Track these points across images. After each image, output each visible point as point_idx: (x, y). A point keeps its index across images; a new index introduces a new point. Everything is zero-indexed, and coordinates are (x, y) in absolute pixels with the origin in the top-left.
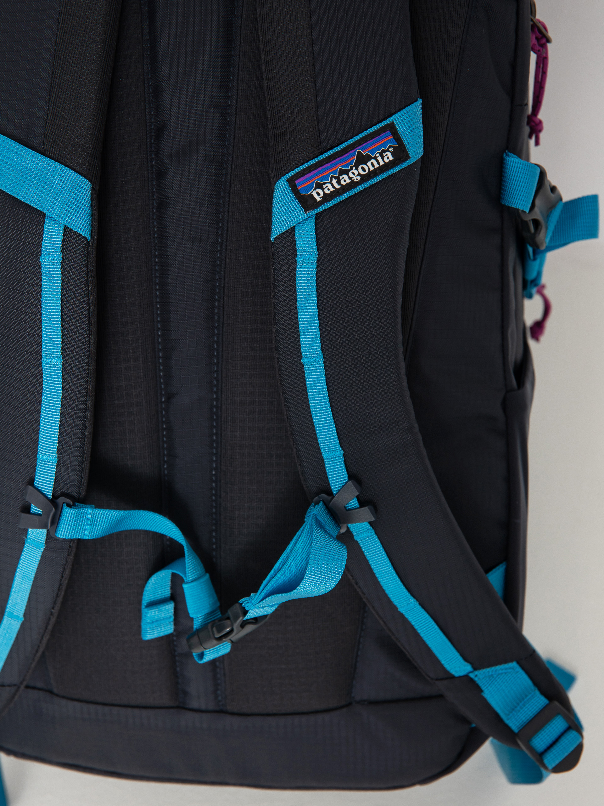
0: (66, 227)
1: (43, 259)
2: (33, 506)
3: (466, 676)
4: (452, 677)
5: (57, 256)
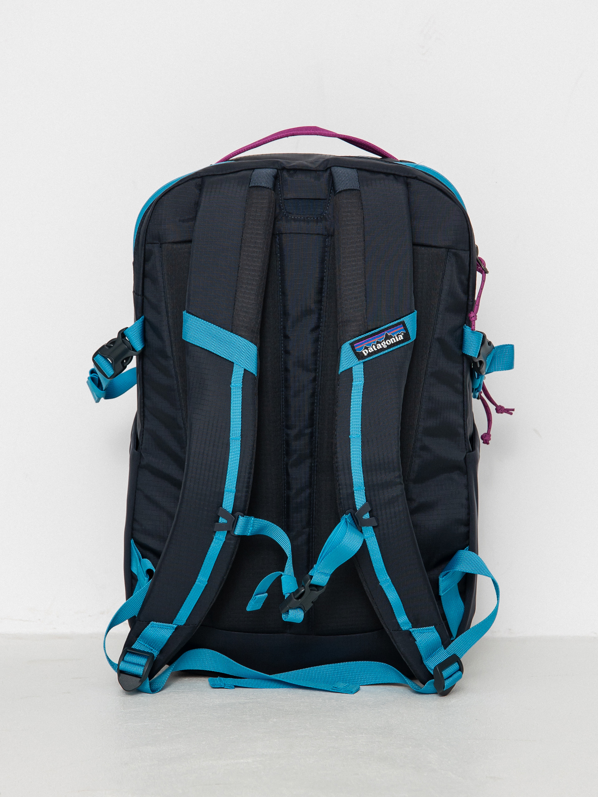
0: (245, 369)
1: (232, 385)
2: (220, 518)
3: (408, 631)
4: (401, 630)
5: (240, 385)
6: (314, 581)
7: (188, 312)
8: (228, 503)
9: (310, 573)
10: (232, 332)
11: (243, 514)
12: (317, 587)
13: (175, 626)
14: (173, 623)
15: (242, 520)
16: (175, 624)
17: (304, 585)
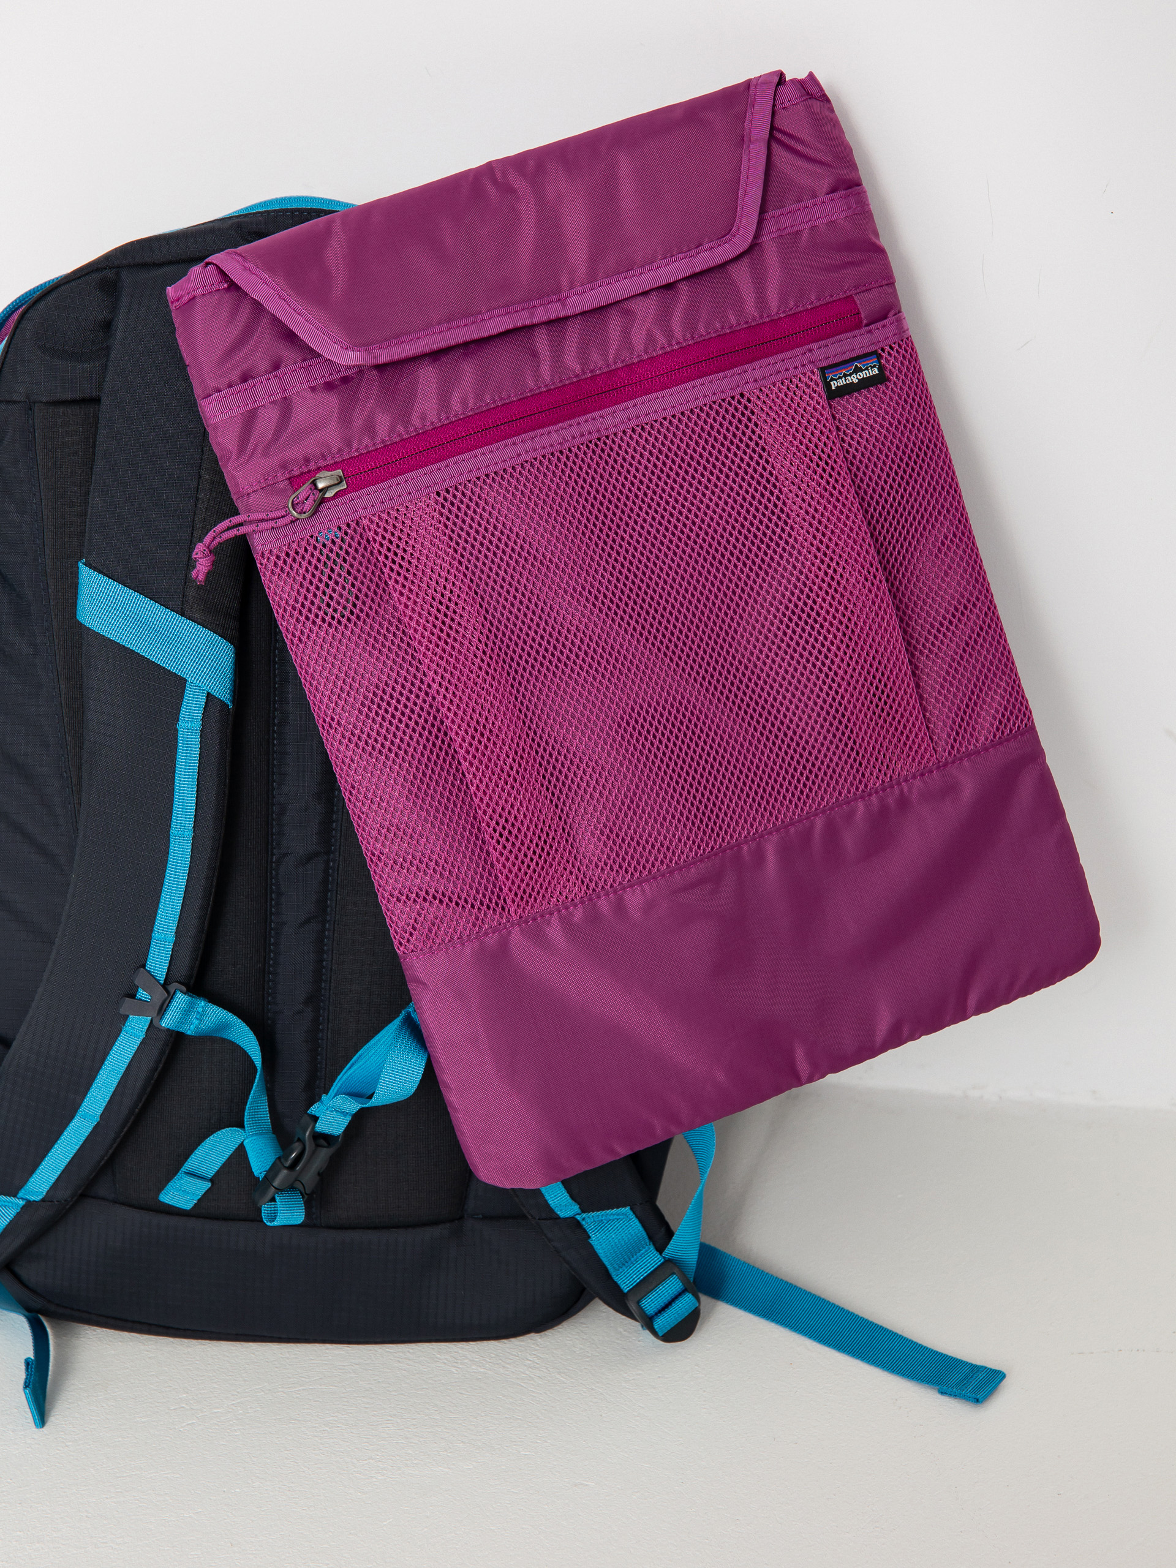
0: (209, 694)
1: (181, 725)
2: (140, 990)
3: (573, 1219)
4: (558, 1218)
5: (197, 725)
6: (321, 1127)
7: (86, 564)
8: (158, 962)
9: (314, 1110)
10: (183, 615)
11: (184, 989)
12: (327, 1138)
13: (22, 1203)
14: (20, 1195)
15: (181, 999)
16: (22, 1199)
17: (301, 1137)
